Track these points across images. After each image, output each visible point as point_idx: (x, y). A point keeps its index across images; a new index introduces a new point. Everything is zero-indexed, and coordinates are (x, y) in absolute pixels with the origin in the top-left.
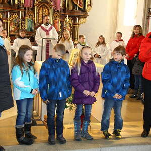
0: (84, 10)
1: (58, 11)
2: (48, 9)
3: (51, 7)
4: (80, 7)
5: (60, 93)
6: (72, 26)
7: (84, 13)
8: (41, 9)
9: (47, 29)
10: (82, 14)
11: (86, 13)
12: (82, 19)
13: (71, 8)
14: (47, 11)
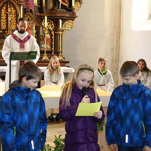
0: (70, 9)
1: (31, 11)
2: (15, 9)
3: (20, 6)
4: (64, 4)
5: (127, 136)
6: (53, 33)
7: (71, 13)
8: (4, 8)
9: (22, 39)
10: (68, 15)
11: (74, 14)
12: (67, 22)
13: (51, 5)
14: (14, 11)
